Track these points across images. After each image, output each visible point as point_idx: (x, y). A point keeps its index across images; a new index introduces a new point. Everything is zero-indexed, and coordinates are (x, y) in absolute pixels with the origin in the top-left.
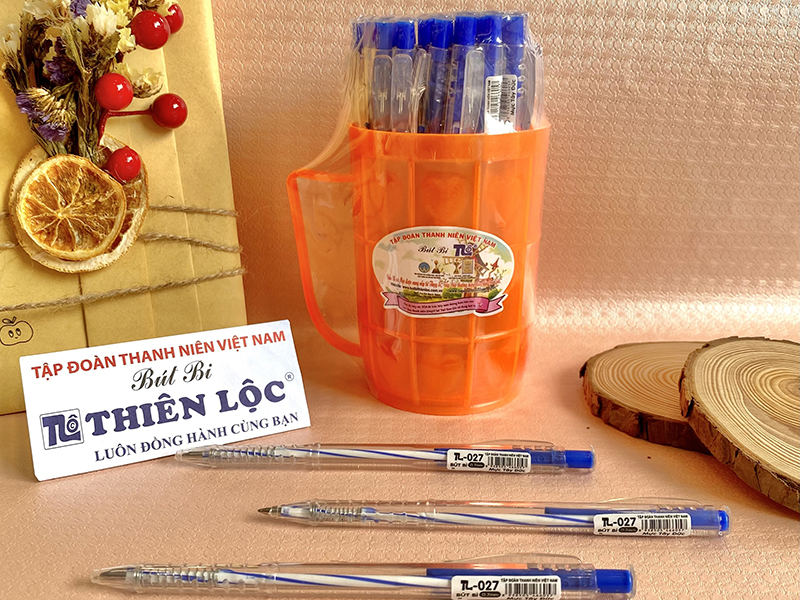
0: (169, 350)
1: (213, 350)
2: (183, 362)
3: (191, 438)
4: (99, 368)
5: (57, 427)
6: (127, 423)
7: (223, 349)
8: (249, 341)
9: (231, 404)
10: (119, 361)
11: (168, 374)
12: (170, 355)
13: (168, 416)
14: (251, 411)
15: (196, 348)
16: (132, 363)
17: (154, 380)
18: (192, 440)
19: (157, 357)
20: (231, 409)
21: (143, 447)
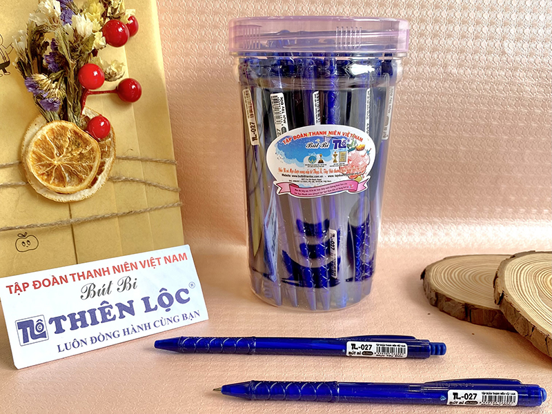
0: (105, 269)
1: (137, 268)
2: (116, 278)
3: (126, 332)
4: (56, 284)
5: (28, 329)
6: (79, 324)
7: (144, 267)
8: (162, 261)
9: (152, 307)
10: (70, 278)
11: (106, 287)
12: (106, 273)
13: (108, 317)
14: (166, 311)
15: (125, 267)
16: (79, 280)
17: (97, 291)
18: (127, 333)
19: (97, 275)
20: (153, 310)
21: (92, 340)
